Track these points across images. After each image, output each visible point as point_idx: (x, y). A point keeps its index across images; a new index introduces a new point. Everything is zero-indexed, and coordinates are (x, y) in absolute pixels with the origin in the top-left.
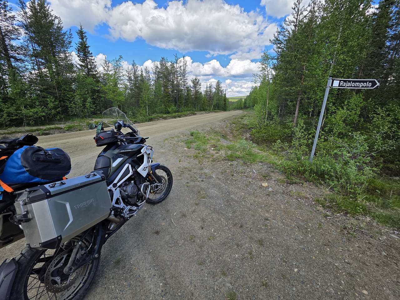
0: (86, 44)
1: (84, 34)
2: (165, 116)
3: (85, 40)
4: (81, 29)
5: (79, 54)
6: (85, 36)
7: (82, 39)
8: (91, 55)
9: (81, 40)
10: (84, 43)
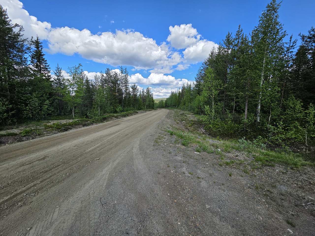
0: (41, 53)
1: (40, 44)
2: (115, 115)
3: (40, 49)
4: (37, 39)
5: (32, 60)
6: (41, 46)
7: (38, 48)
8: (45, 62)
9: (36, 49)
10: (39, 51)
